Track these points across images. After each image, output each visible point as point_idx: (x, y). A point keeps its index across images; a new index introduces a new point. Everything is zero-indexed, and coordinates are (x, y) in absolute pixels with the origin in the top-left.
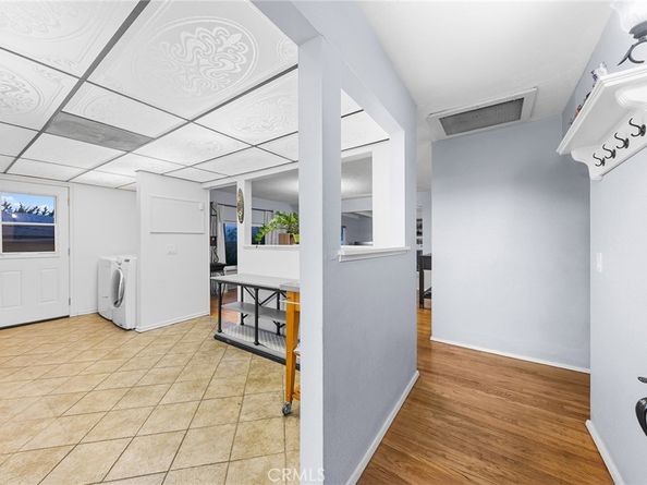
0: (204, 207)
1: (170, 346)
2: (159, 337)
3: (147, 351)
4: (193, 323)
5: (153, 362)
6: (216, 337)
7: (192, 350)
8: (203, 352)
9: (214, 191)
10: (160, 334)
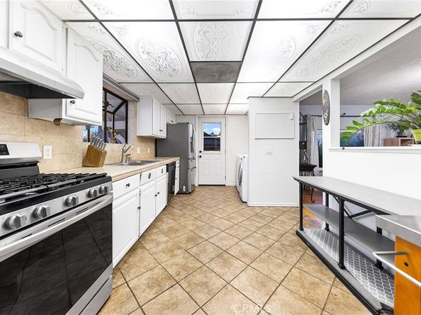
0: (294, 116)
1: (261, 225)
2: (257, 214)
3: (246, 223)
4: (284, 210)
5: (245, 234)
6: (298, 233)
7: (275, 237)
8: (282, 244)
9: (303, 103)
10: (258, 213)
